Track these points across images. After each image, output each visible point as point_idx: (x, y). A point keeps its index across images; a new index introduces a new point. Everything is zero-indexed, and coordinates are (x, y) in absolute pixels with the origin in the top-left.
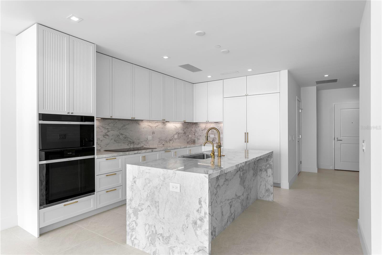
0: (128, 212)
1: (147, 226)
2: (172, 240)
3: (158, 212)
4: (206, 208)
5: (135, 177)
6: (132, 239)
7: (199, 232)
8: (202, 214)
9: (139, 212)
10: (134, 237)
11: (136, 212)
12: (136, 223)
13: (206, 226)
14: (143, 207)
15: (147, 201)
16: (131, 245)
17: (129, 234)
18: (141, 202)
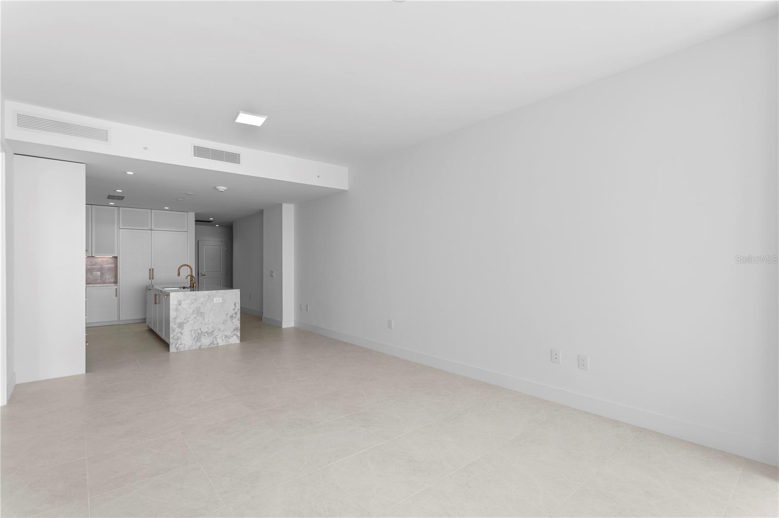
0: (172, 328)
2: (215, 333)
3: (204, 319)
4: (238, 306)
5: (180, 301)
6: (178, 345)
7: (234, 320)
8: (237, 310)
9: (185, 325)
10: (179, 343)
11: (181, 326)
12: (181, 333)
13: (239, 316)
14: (189, 319)
15: (193, 314)
16: (175, 351)
17: (173, 344)
18: (187, 317)
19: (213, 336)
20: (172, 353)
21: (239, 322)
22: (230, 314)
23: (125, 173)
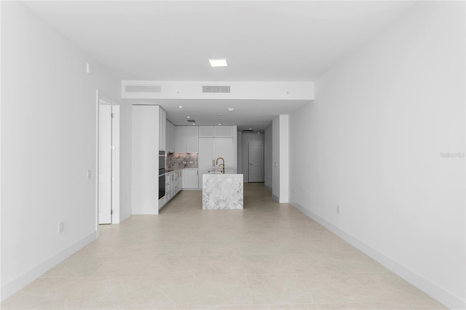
0: (204, 195)
1: (215, 198)
2: (228, 201)
3: (221, 191)
4: (242, 185)
5: (208, 179)
6: (206, 206)
7: (239, 194)
8: (241, 187)
9: (210, 194)
10: (207, 205)
11: (208, 194)
12: (208, 199)
13: (242, 191)
14: (213, 191)
15: (215, 188)
16: (205, 209)
17: (204, 204)
18: (211, 189)
19: (226, 203)
20: (204, 210)
21: (243, 195)
22: (236, 190)
23: (179, 107)
